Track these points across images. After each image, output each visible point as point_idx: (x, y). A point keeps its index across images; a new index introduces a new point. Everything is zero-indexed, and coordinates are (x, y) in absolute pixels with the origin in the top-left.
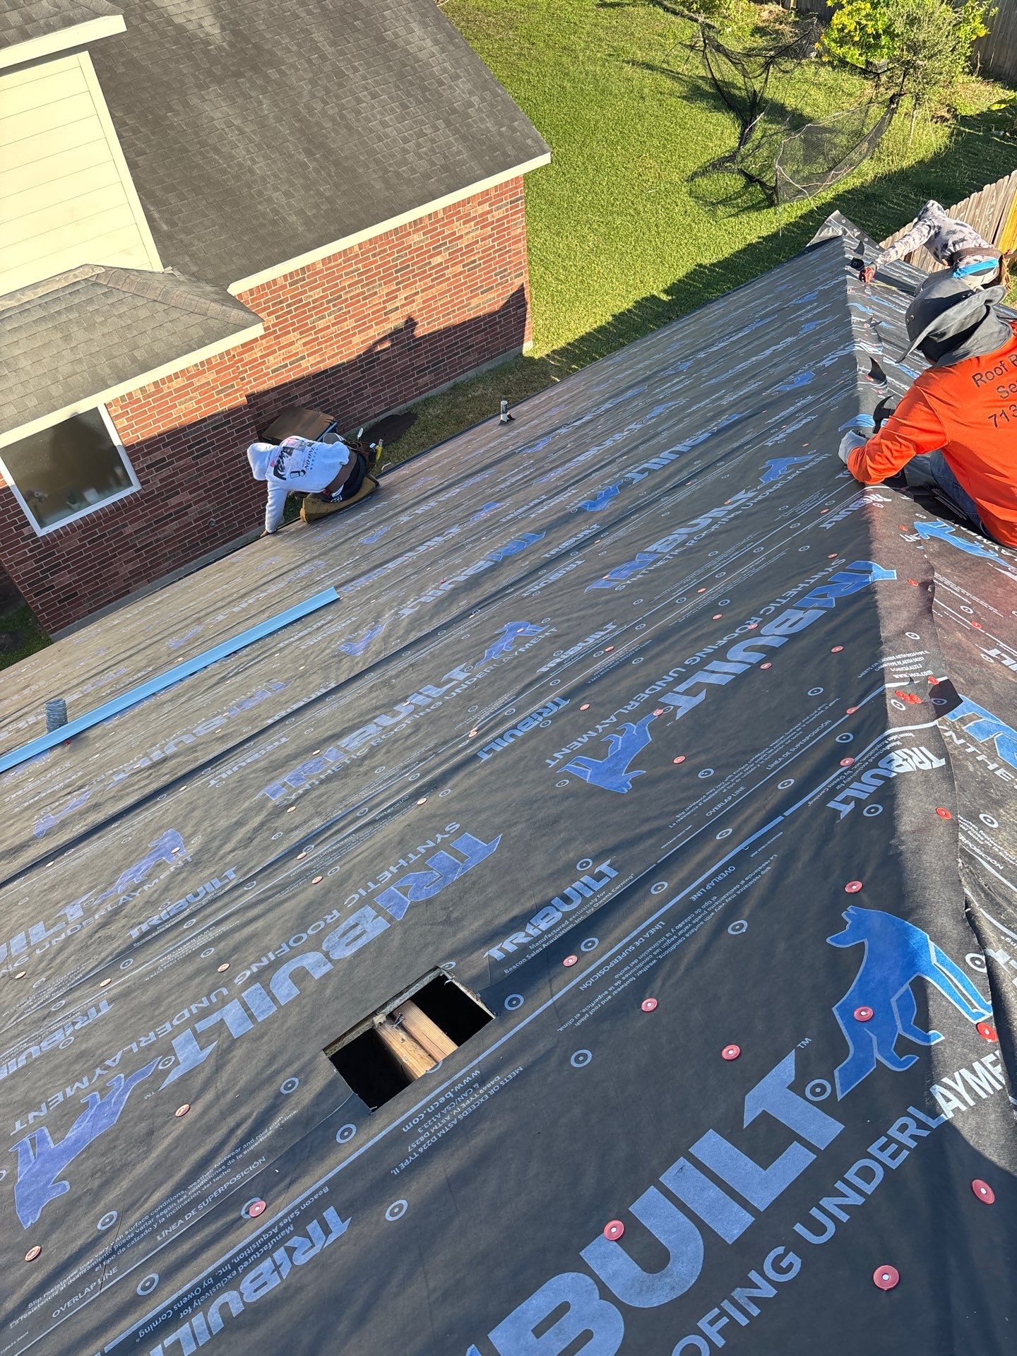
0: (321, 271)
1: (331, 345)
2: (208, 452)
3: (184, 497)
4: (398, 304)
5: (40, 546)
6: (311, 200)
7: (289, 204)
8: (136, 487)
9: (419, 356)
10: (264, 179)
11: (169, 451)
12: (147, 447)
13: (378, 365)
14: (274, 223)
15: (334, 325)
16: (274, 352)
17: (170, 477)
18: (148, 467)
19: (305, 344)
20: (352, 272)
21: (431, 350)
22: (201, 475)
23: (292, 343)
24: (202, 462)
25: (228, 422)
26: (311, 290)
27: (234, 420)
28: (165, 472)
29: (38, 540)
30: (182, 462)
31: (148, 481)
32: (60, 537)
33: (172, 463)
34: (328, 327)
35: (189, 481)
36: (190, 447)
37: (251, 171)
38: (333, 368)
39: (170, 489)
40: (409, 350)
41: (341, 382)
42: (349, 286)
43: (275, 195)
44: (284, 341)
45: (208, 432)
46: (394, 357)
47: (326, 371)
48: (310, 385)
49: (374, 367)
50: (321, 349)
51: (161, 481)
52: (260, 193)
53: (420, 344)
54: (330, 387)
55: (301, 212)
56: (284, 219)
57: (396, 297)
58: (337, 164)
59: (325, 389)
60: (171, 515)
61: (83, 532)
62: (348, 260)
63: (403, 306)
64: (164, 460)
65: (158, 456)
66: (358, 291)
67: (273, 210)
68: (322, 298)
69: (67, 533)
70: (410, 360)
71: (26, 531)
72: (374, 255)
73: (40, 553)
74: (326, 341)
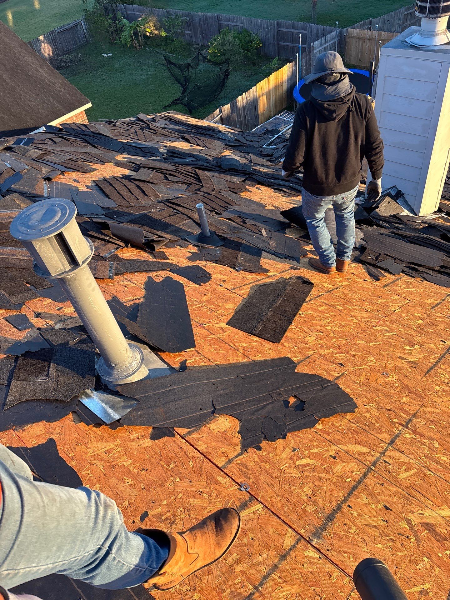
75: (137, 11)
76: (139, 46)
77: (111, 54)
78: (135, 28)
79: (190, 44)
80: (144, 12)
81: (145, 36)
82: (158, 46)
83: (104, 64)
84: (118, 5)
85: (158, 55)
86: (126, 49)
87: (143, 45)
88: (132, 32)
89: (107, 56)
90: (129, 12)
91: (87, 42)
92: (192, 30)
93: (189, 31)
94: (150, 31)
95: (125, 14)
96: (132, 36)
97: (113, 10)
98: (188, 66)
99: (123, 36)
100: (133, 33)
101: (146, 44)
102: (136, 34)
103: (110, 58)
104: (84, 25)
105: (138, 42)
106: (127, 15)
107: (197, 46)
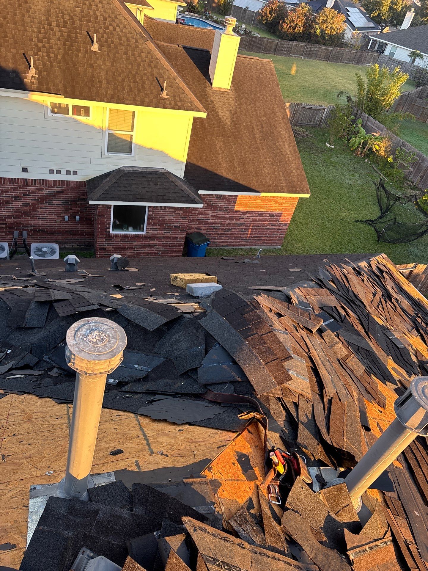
0: (227, 198)
2: (170, 233)
3: (156, 242)
4: (245, 217)
8: (144, 233)
9: (244, 235)
10: (223, 167)
11: (159, 227)
12: (153, 223)
13: (230, 232)
15: (223, 214)
16: (202, 214)
17: (155, 234)
18: (151, 229)
19: (212, 216)
23: (209, 214)
25: (179, 227)
27: (182, 227)
29: (110, 234)
30: (161, 232)
31: (148, 233)
32: (116, 236)
33: (158, 231)
35: (160, 238)
39: (153, 238)
40: (242, 232)
41: (217, 231)
42: (233, 206)
43: (224, 172)
46: (236, 232)
47: (214, 226)
48: (208, 228)
51: (152, 234)
52: (220, 170)
53: (246, 232)
58: (245, 171)
59: (211, 231)
60: (149, 245)
61: (123, 238)
62: (236, 198)
65: (155, 227)
68: (223, 205)
70: (241, 235)
71: (108, 230)
72: (244, 201)
73: (108, 238)
74: (218, 218)
75: (376, 127)
76: (361, 154)
77: (333, 147)
78: (368, 140)
79: (405, 178)
80: (382, 131)
81: (370, 149)
82: (377, 163)
83: (323, 151)
84: (364, 114)
85: (373, 171)
86: (348, 150)
87: (364, 155)
88: (362, 141)
89: (329, 146)
90: (369, 124)
91: (319, 125)
92: (416, 169)
93: (412, 167)
94: (377, 149)
95: (364, 123)
96: (360, 144)
97: (357, 114)
98: (397, 199)
99: (353, 140)
100: (363, 143)
101: (367, 156)
102: (365, 144)
103: (331, 150)
104: (325, 112)
105: (362, 152)
106: (366, 124)
107: (411, 184)
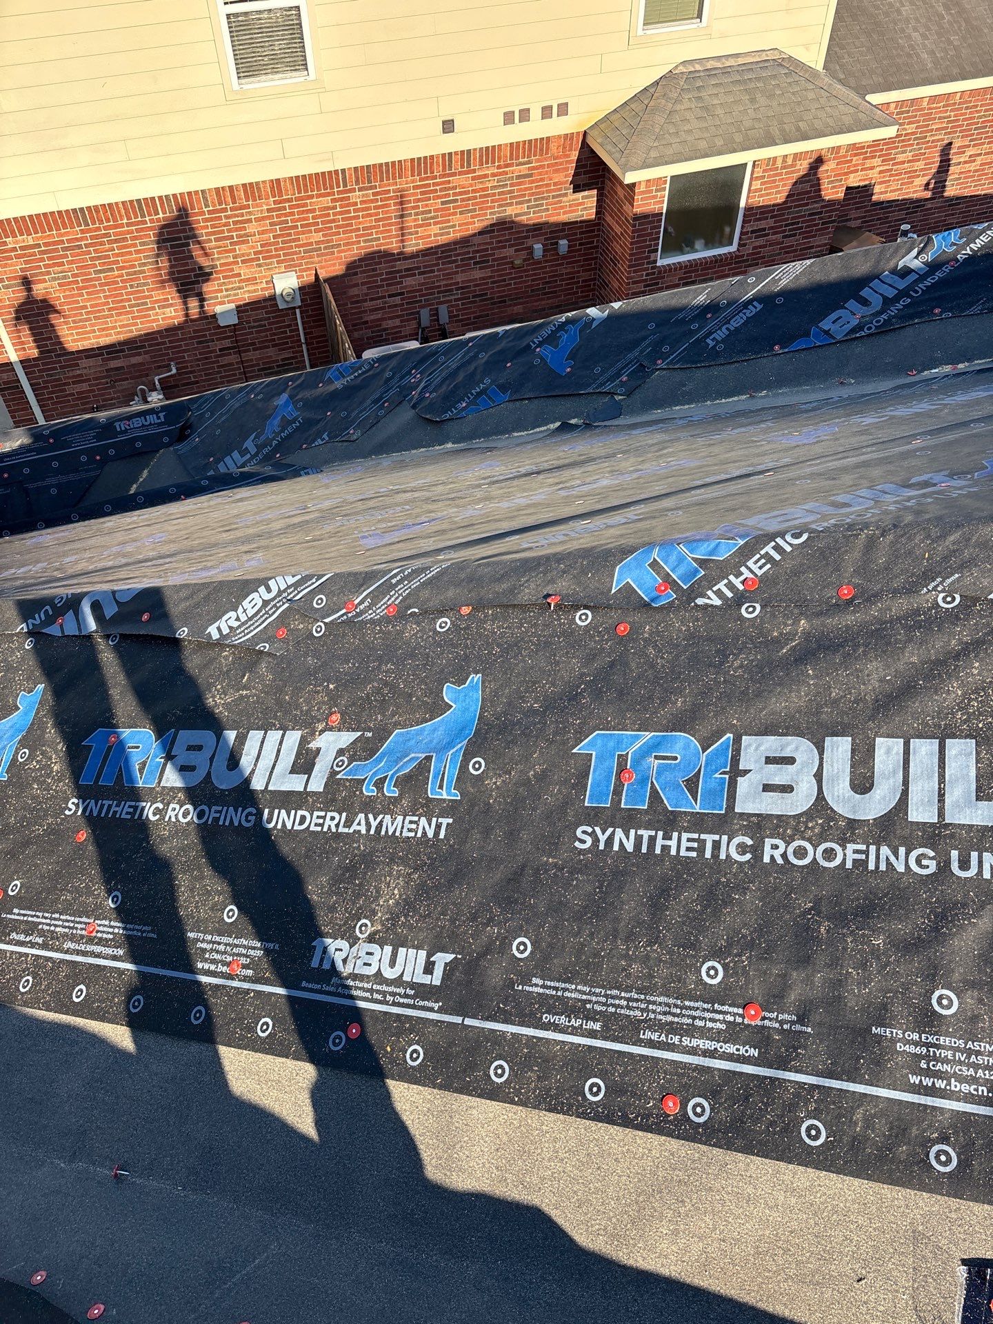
0: (923, 109)
1: (898, 180)
2: (795, 235)
4: (962, 160)
5: (654, 273)
6: (941, 45)
7: (924, 46)
8: (733, 248)
9: (953, 215)
10: (907, 21)
11: (771, 222)
12: (762, 213)
13: (921, 211)
14: (909, 56)
15: (909, 161)
16: (857, 171)
17: (760, 247)
18: (753, 232)
19: (881, 172)
20: (945, 118)
21: (965, 212)
22: (779, 254)
23: (872, 168)
24: (788, 241)
25: (821, 213)
26: (909, 123)
27: (826, 212)
28: (761, 241)
29: (655, 267)
30: (774, 237)
31: (744, 245)
32: (671, 269)
33: (767, 235)
34: (903, 162)
35: (771, 256)
36: (786, 225)
37: (899, 12)
38: (888, 202)
40: (950, 206)
41: (887, 217)
42: (937, 130)
43: (915, 35)
44: (868, 163)
45: (804, 216)
46: (936, 208)
47: (882, 203)
48: (866, 212)
49: (916, 212)
50: (889, 181)
51: (754, 248)
52: (903, 31)
53: (959, 204)
54: (878, 219)
55: (932, 53)
56: (918, 55)
57: (964, 152)
58: (967, 21)
59: (873, 220)
61: (685, 273)
62: (948, 105)
63: (965, 162)
64: (764, 229)
65: (763, 224)
66: (940, 137)
67: (911, 46)
68: (913, 133)
69: (676, 269)
70: (946, 216)
71: (653, 255)
72: (967, 108)
73: (651, 280)
74: (896, 175)
